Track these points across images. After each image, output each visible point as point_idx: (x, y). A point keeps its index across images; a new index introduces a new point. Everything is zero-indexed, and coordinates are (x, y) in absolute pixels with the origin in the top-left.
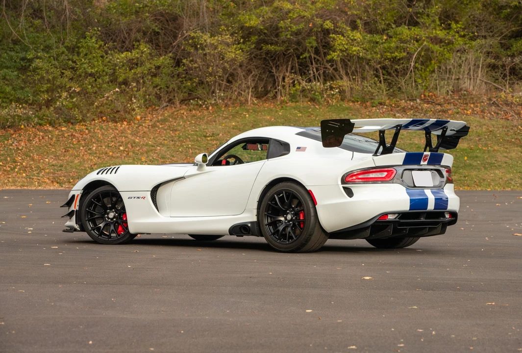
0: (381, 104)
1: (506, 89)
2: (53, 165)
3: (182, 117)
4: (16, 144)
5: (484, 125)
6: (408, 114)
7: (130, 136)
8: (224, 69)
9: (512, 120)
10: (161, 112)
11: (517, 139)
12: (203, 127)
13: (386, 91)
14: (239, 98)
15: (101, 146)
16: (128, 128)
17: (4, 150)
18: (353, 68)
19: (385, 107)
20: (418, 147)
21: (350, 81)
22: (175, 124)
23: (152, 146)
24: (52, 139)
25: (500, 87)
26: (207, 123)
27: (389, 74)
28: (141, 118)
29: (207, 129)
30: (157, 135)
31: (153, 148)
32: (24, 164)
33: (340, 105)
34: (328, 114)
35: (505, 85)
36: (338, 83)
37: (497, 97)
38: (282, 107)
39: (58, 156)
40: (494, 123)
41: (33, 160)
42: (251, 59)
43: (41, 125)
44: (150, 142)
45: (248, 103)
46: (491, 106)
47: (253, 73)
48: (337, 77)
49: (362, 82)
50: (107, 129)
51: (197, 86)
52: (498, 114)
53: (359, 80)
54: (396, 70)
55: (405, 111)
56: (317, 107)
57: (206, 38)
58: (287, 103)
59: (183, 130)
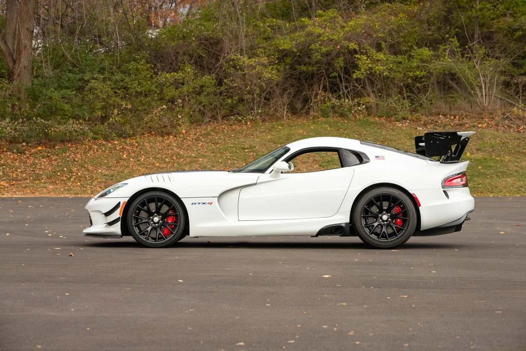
0: (404, 118)
1: (519, 104)
2: (105, 175)
3: (223, 132)
4: (73, 156)
5: (498, 137)
6: (429, 127)
7: (175, 149)
9: (524, 133)
10: (204, 127)
12: (242, 140)
13: (409, 107)
15: (149, 158)
16: (174, 141)
17: (62, 161)
19: (408, 121)
21: (376, 97)
22: (216, 138)
23: (195, 158)
24: (105, 152)
25: (513, 103)
26: (245, 136)
27: (411, 91)
28: (186, 132)
29: (245, 142)
30: (200, 148)
31: (196, 159)
32: (79, 174)
33: (367, 120)
34: (355, 128)
36: (365, 99)
38: (314, 122)
40: (507, 135)
41: (88, 170)
42: (286, 79)
43: (95, 139)
44: (193, 155)
45: (283, 118)
46: (505, 120)
47: (289, 91)
50: (155, 142)
51: (237, 103)
52: (511, 127)
53: (385, 97)
54: (418, 88)
55: (426, 125)
56: (345, 121)
57: (245, 60)
58: (318, 118)
59: (223, 143)
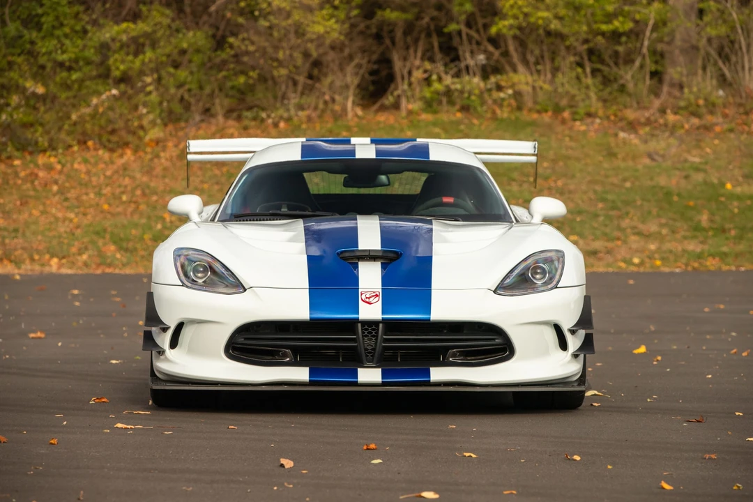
0: (589, 115)
6: (641, 132)
7: (138, 175)
8: (306, 53)
14: (331, 107)
15: (87, 194)
16: (135, 161)
18: (536, 52)
19: (598, 120)
21: (532, 74)
28: (158, 142)
33: (516, 118)
36: (511, 78)
39: (8, 212)
45: (346, 115)
47: (356, 61)
48: (508, 67)
49: (554, 76)
50: (96, 162)
51: (255, 83)
53: (548, 73)
54: (615, 54)
55: (635, 128)
56: (475, 121)
58: (418, 115)
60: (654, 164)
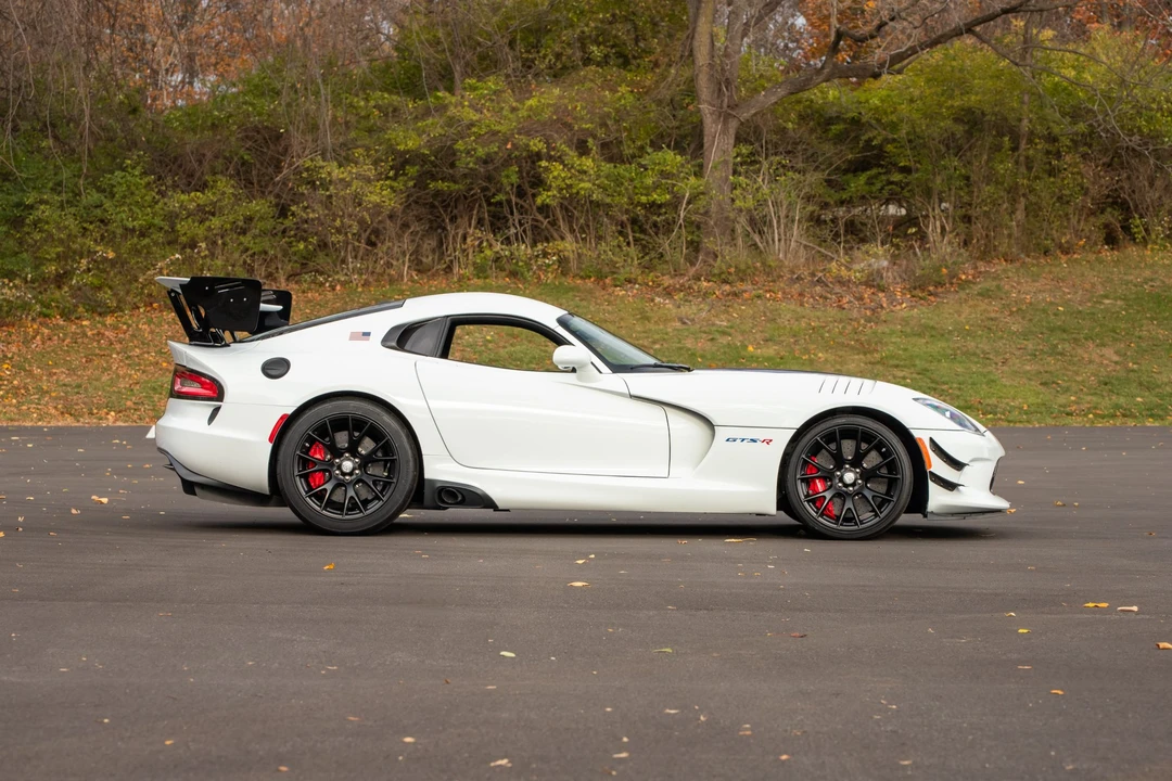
8: (361, 222)
11: (857, 340)
14: (388, 271)
18: (582, 221)
20: (693, 354)
35: (837, 251)
37: (824, 270)
39: (74, 370)
48: (555, 235)
60: (684, 327)
